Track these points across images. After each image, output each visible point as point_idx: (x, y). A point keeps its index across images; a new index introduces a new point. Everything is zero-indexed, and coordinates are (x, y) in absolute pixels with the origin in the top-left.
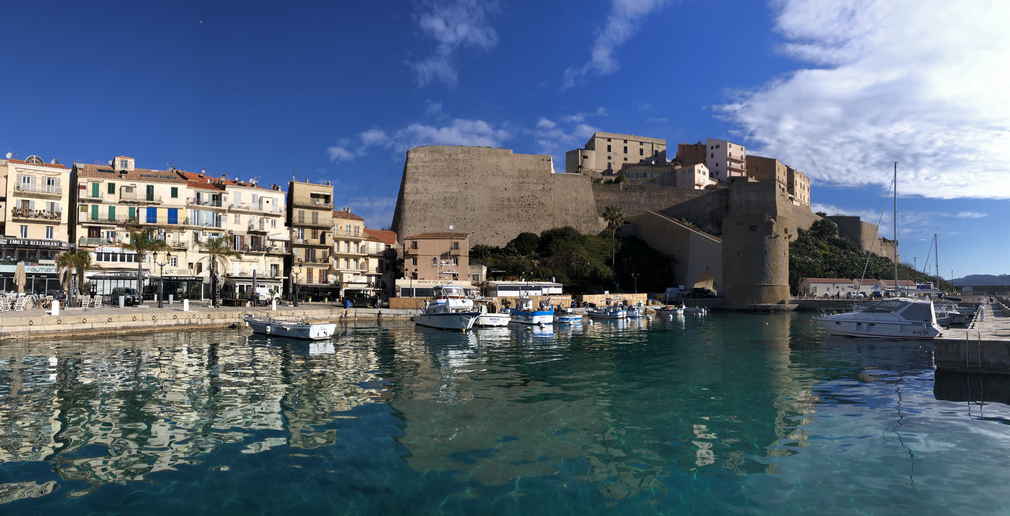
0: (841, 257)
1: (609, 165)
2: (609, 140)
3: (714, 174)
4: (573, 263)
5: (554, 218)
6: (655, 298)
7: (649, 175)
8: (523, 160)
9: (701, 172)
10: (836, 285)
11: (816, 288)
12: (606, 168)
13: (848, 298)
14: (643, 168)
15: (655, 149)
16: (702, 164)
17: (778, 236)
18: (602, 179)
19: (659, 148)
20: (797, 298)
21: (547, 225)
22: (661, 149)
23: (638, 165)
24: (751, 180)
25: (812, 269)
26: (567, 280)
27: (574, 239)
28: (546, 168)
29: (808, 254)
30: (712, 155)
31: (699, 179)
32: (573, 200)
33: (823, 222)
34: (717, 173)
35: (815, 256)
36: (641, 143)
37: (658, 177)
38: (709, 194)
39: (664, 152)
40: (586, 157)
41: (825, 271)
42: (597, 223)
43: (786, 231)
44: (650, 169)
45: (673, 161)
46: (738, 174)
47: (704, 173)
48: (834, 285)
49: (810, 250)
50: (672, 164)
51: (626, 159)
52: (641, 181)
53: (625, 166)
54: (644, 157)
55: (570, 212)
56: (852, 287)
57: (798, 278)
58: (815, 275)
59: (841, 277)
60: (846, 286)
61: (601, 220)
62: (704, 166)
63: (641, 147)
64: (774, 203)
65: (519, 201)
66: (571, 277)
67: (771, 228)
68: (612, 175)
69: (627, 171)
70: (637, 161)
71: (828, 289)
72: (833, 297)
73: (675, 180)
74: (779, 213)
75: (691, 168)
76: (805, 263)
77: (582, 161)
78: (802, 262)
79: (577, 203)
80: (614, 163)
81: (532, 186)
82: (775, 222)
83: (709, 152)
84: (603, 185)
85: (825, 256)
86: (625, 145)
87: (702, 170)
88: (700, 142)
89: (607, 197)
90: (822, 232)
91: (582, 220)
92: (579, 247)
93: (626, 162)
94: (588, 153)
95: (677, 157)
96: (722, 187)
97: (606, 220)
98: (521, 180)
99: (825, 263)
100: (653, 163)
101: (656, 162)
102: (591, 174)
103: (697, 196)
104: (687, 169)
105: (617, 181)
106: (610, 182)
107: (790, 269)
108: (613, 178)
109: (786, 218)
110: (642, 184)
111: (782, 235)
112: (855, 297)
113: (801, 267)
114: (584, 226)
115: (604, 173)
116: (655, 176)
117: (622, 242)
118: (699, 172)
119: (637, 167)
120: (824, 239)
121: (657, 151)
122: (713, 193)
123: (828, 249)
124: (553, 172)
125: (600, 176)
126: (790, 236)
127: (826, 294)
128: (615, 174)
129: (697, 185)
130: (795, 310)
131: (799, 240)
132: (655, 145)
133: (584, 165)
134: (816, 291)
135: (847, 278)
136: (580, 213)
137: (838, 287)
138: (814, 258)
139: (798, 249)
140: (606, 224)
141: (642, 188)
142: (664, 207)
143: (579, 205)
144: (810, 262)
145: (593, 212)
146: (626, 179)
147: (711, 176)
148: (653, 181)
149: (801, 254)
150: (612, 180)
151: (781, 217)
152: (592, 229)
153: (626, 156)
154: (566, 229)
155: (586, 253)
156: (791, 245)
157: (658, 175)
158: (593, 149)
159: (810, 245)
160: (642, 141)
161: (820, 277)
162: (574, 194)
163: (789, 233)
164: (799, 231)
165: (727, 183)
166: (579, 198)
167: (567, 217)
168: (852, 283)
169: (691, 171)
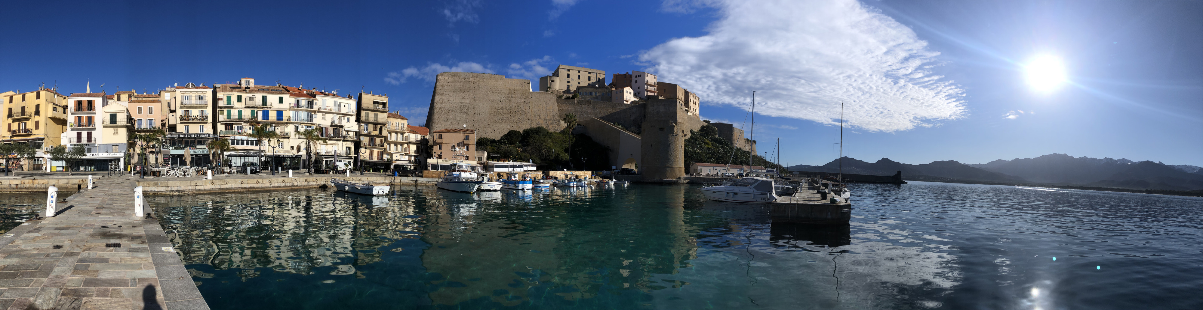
0: (719, 150)
2: (569, 70)
3: (637, 94)
4: (544, 151)
5: (532, 121)
6: (597, 174)
7: (594, 94)
8: (512, 83)
9: (629, 92)
10: (715, 168)
11: (701, 169)
12: (566, 89)
13: (722, 176)
14: (590, 90)
15: (598, 77)
16: (629, 87)
17: (677, 135)
18: (563, 96)
19: (600, 76)
20: (689, 176)
21: (527, 125)
22: (602, 77)
23: (587, 87)
24: (660, 98)
25: (700, 157)
26: (539, 161)
27: (544, 135)
28: (527, 88)
29: (697, 147)
30: (635, 81)
31: (627, 97)
32: (544, 110)
33: (707, 126)
34: (639, 94)
35: (701, 148)
36: (590, 73)
37: (599, 95)
38: (633, 106)
39: (604, 79)
40: (553, 81)
41: (708, 158)
42: (559, 124)
43: (683, 132)
44: (595, 90)
45: (610, 85)
46: (652, 94)
47: (630, 93)
48: (713, 168)
49: (699, 144)
50: (609, 87)
51: (579, 83)
52: (588, 98)
53: (579, 88)
54: (590, 82)
55: (542, 117)
56: (725, 170)
57: (690, 163)
58: (701, 161)
59: (718, 163)
60: (721, 169)
61: (562, 122)
63: (589, 75)
64: (676, 113)
65: (509, 110)
66: (542, 160)
67: (673, 130)
68: (570, 93)
69: (580, 91)
70: (586, 85)
71: (710, 171)
72: (713, 175)
73: (611, 98)
74: (679, 120)
75: (621, 90)
76: (695, 153)
77: (551, 84)
78: (692, 152)
80: (572, 86)
81: (517, 100)
82: (676, 126)
83: (633, 79)
84: (564, 99)
85: (708, 148)
86: (579, 74)
87: (629, 91)
88: (628, 73)
89: (566, 108)
90: (707, 133)
91: (550, 122)
92: (547, 140)
93: (579, 85)
94: (555, 78)
95: (612, 82)
96: (641, 102)
97: (565, 122)
98: (510, 96)
99: (708, 153)
100: (597, 86)
101: (599, 85)
102: (556, 92)
103: (625, 108)
104: (619, 90)
105: (573, 98)
106: (568, 98)
107: (685, 156)
108: (571, 96)
109: (683, 123)
110: (589, 99)
111: (680, 134)
112: (727, 176)
113: (692, 156)
114: (551, 126)
115: (564, 92)
116: (598, 95)
117: (575, 137)
118: (627, 92)
119: (586, 89)
120: (708, 138)
121: (599, 78)
122: (636, 106)
123: (711, 144)
124: (531, 91)
125: (562, 94)
126: (685, 135)
127: (708, 174)
128: (572, 93)
129: (626, 101)
130: (687, 183)
131: (692, 138)
132: (598, 74)
133: (552, 87)
134: (701, 171)
135: (722, 163)
136: (548, 118)
137: (716, 169)
138: (701, 150)
139: (690, 144)
140: (566, 125)
141: (589, 102)
142: (603, 115)
143: (548, 112)
144: (698, 153)
145: (557, 117)
146: (579, 96)
147: (635, 95)
148: (597, 98)
149: (693, 147)
150: (570, 97)
151: (679, 123)
152: (556, 128)
153: (579, 81)
154: (539, 128)
155: (552, 144)
156: (686, 141)
157: (600, 94)
158: (558, 76)
159: (699, 141)
160: (590, 71)
161: (705, 162)
162: (545, 106)
163: (685, 133)
164: (692, 132)
165: (645, 100)
166: (548, 108)
167: (540, 120)
168: (725, 167)
169: (622, 92)
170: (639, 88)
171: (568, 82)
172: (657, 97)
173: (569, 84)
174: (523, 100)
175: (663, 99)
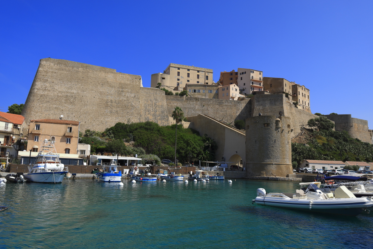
1: (178, 84)
2: (179, 69)
3: (243, 90)
5: (140, 116)
7: (202, 91)
8: (123, 77)
12: (176, 86)
14: (199, 87)
15: (206, 75)
16: (235, 84)
17: (283, 130)
19: (209, 74)
21: (136, 120)
24: (266, 93)
28: (138, 84)
30: (241, 78)
31: (233, 93)
32: (153, 105)
34: (245, 90)
36: (198, 72)
42: (168, 120)
43: (289, 126)
44: (203, 87)
46: (258, 90)
47: (236, 90)
51: (188, 81)
52: (197, 95)
53: (188, 85)
54: (199, 80)
55: (151, 112)
62: (236, 85)
63: (198, 74)
64: (282, 107)
65: (118, 103)
69: (189, 88)
70: (195, 82)
73: (218, 95)
75: (228, 87)
77: (161, 81)
79: (156, 107)
80: (181, 83)
81: (127, 94)
83: (239, 76)
84: (173, 96)
87: (234, 88)
88: (234, 70)
89: (175, 104)
91: (158, 118)
93: (188, 83)
94: (166, 76)
95: (220, 80)
96: (247, 99)
97: (174, 119)
98: (121, 90)
102: (166, 89)
103: (231, 104)
104: (225, 87)
105: (182, 94)
106: (178, 94)
108: (180, 92)
109: (289, 118)
110: (197, 97)
111: (286, 129)
114: (159, 121)
115: (174, 89)
119: (195, 86)
121: (207, 77)
124: (142, 86)
125: (172, 91)
126: (292, 130)
128: (181, 90)
129: (232, 97)
132: (206, 73)
133: (162, 83)
140: (174, 121)
141: (197, 99)
142: (210, 112)
145: (166, 113)
146: (187, 93)
147: (241, 92)
151: (285, 117)
153: (189, 79)
154: (148, 123)
158: (169, 73)
160: (199, 70)
162: (154, 101)
165: (251, 96)
166: (157, 104)
167: (149, 116)
169: (228, 89)
170: (244, 84)
171: (178, 80)
172: (263, 92)
173: (179, 82)
174: (133, 95)
175: (269, 94)
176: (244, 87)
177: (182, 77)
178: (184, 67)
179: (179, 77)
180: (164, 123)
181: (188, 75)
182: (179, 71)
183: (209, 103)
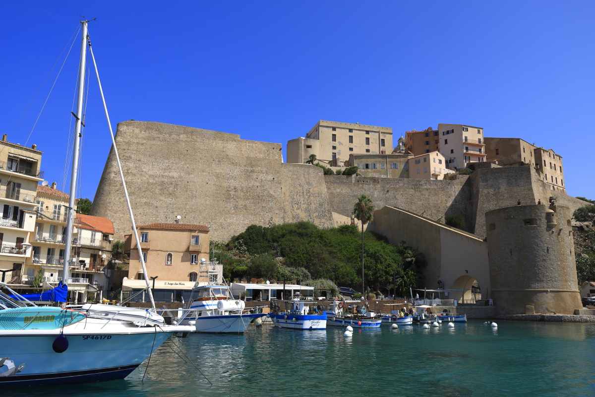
1: (334, 155)
2: (334, 129)
3: (451, 162)
5: (285, 212)
7: (379, 166)
8: (253, 147)
12: (333, 158)
14: (372, 159)
15: (381, 138)
16: (437, 152)
18: (330, 169)
19: (385, 137)
23: (365, 155)
28: (277, 158)
30: (446, 141)
31: (435, 168)
32: (305, 194)
34: (454, 161)
36: (367, 132)
40: (309, 147)
42: (330, 218)
44: (380, 159)
46: (478, 160)
47: (440, 162)
51: (351, 149)
53: (352, 157)
54: (370, 147)
61: (335, 215)
62: (439, 154)
63: (368, 136)
64: (530, 190)
65: (247, 192)
68: (339, 166)
69: (355, 162)
70: (364, 152)
73: (408, 171)
75: (424, 157)
77: (306, 151)
79: (310, 196)
80: (339, 153)
81: (261, 177)
83: (442, 138)
84: (333, 175)
86: (351, 134)
87: (437, 159)
88: (430, 128)
89: (338, 190)
91: (315, 215)
94: (312, 141)
95: (410, 145)
96: (462, 176)
98: (249, 169)
104: (421, 158)
105: (348, 173)
106: (339, 174)
108: (343, 169)
114: (318, 220)
118: (434, 161)
119: (364, 158)
121: (383, 141)
128: (342, 165)
129: (433, 175)
132: (381, 134)
136: (312, 206)
141: (375, 180)
143: (312, 198)
145: (326, 206)
147: (448, 164)
152: (327, 224)
153: (352, 146)
158: (317, 138)
160: (368, 129)
162: (306, 187)
165: (466, 171)
166: (311, 190)
167: (299, 211)
169: (427, 160)
170: (452, 151)
171: (334, 148)
172: (488, 164)
173: (335, 151)
174: (270, 177)
175: (499, 167)
176: (452, 156)
177: (340, 143)
178: (343, 125)
179: (336, 144)
180: (324, 223)
181: (351, 138)
182: (334, 133)
183: (397, 186)
